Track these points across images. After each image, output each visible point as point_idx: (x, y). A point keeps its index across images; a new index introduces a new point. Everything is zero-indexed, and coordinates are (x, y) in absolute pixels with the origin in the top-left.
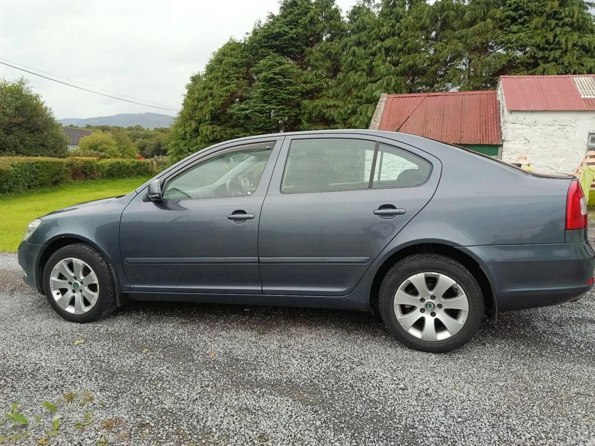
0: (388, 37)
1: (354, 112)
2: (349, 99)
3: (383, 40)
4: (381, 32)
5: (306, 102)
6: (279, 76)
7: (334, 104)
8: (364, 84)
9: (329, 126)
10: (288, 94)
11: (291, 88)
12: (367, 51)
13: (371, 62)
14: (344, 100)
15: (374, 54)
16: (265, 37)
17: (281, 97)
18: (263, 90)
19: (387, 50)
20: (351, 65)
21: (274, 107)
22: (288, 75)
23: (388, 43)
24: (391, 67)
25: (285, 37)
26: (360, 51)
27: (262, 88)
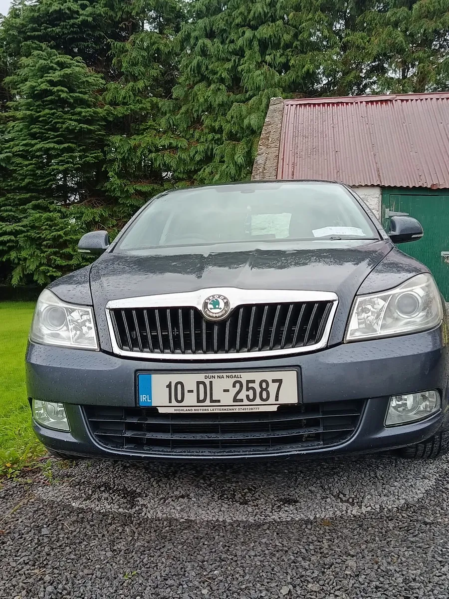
0: (263, 23)
1: (208, 158)
2: (197, 135)
3: (254, 28)
4: (252, 12)
5: (116, 139)
6: (59, 88)
7: (171, 144)
8: (225, 107)
9: (162, 185)
10: (79, 121)
11: (86, 112)
12: (226, 46)
13: (235, 67)
14: (188, 137)
15: (240, 53)
16: (33, 20)
17: (64, 126)
18: (28, 113)
19: (264, 45)
20: (199, 72)
21: (52, 145)
22: (79, 88)
23: (265, 31)
24: (273, 75)
25: (72, 21)
26: (213, 46)
27: (28, 109)
